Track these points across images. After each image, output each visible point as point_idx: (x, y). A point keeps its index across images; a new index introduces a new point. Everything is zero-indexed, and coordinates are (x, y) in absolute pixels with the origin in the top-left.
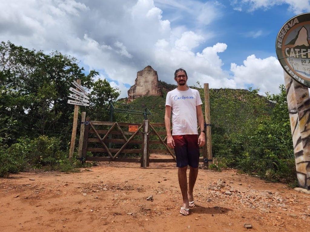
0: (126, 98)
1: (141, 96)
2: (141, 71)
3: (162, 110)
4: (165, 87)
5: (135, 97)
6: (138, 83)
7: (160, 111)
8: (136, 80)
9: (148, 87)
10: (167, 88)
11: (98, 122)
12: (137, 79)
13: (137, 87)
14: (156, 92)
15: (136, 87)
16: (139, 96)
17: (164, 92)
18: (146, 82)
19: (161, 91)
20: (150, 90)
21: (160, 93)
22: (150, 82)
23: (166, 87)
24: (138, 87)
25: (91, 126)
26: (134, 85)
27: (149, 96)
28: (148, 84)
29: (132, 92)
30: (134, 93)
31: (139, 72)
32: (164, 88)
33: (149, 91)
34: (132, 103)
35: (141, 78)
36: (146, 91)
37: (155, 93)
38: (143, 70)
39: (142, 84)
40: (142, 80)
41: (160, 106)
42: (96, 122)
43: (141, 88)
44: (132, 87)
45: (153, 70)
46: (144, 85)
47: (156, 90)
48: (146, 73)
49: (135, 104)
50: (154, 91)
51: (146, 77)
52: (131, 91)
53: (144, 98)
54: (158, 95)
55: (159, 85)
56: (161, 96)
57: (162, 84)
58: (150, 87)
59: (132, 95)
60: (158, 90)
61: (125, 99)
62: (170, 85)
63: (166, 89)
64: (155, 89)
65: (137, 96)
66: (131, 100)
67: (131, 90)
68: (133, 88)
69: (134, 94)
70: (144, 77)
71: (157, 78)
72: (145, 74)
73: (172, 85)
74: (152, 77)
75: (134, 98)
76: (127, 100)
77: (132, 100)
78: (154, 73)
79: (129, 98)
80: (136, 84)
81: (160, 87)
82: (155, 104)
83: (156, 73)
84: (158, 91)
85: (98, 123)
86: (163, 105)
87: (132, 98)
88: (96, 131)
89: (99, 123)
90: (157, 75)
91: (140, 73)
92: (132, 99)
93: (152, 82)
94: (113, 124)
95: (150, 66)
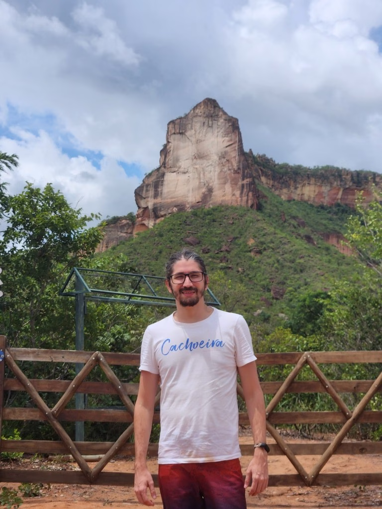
0: (131, 217)
1: (181, 207)
2: (181, 118)
3: (258, 257)
4: (267, 176)
5: (162, 213)
6: (170, 160)
7: (251, 259)
8: (165, 152)
9: (208, 175)
10: (274, 178)
11: (34, 352)
12: (165, 146)
13: (166, 178)
14: (238, 193)
15: (163, 175)
16: (175, 209)
17: (266, 193)
18: (200, 156)
19: (253, 188)
20: (215, 184)
21: (250, 194)
22: (215, 158)
23: (270, 172)
24: (170, 177)
25: (10, 364)
26: (158, 169)
27: (210, 206)
28: (205, 163)
29: (151, 193)
30: (156, 196)
31: (173, 122)
32: (263, 179)
33: (210, 190)
34: (152, 231)
35: (182, 144)
36: (199, 188)
37: (234, 195)
38: (187, 116)
39: (184, 164)
40: (184, 150)
41: (251, 242)
42: (28, 353)
43: (183, 178)
44: (150, 175)
45: (225, 113)
46: (191, 169)
47: (236, 184)
48: (197, 126)
49: (161, 235)
50: (228, 188)
51: (198, 142)
52: (147, 191)
53: (195, 214)
54: (244, 204)
55: (246, 166)
56: (255, 206)
57: (257, 163)
58: (213, 173)
59: (150, 203)
60: (243, 186)
61: (125, 218)
62: (285, 166)
63: (271, 182)
64: (234, 182)
65: (168, 206)
66: (146, 222)
67: (147, 185)
68: (153, 178)
69: (159, 200)
70: (194, 140)
71: (240, 141)
72: (196, 130)
73: (291, 168)
74: (220, 139)
75: (157, 217)
76: (133, 224)
77: (150, 224)
78: (227, 125)
79: (138, 216)
80: (164, 164)
81: (251, 176)
82: (232, 236)
83: (234, 125)
84: (245, 190)
85: (35, 357)
86: (262, 240)
87: (152, 214)
88: (29, 384)
89: (38, 356)
90: (240, 134)
91: (178, 127)
92: (149, 217)
93: (223, 156)
94: (85, 357)
95: (214, 101)
